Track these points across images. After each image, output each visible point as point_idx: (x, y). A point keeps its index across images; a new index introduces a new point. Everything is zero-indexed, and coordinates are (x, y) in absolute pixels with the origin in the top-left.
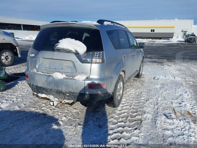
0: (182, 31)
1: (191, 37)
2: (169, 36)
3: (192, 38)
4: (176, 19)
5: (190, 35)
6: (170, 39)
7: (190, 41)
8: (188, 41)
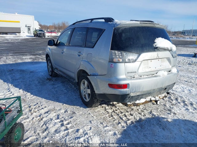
0: (26, 26)
1: (40, 32)
2: (17, 31)
3: (42, 33)
4: (16, 13)
5: (38, 31)
6: (17, 34)
7: (40, 36)
8: (39, 36)
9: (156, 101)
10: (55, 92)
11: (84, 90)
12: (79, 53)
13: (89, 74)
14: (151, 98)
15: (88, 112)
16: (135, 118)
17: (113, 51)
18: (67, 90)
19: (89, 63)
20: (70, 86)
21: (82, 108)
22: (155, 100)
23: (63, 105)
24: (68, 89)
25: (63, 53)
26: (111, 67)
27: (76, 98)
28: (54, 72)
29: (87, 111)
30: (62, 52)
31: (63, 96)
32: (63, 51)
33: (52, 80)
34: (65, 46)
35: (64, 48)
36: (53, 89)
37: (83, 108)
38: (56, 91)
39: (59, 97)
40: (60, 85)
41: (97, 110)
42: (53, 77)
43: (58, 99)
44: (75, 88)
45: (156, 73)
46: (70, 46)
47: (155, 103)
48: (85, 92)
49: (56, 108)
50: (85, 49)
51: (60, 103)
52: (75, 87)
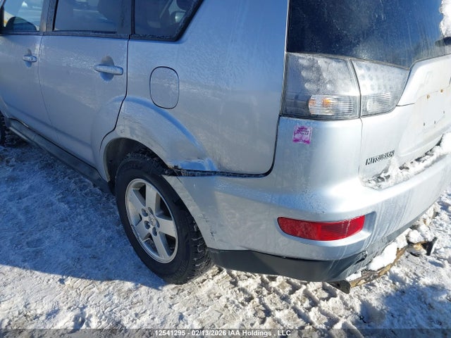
9: (428, 246)
10: (21, 217)
11: (145, 219)
12: (104, 64)
13: (170, 164)
14: (407, 236)
15: (175, 308)
16: (345, 304)
17: (304, 59)
18: (68, 203)
19: (166, 116)
20: (75, 183)
21: (144, 289)
22: (422, 240)
23: (62, 281)
24: (71, 199)
25: (30, 63)
26: (296, 140)
27: (109, 240)
28: (8, 130)
29: (169, 302)
30: (29, 58)
31: (56, 235)
32: (30, 55)
33: (8, 162)
34: (38, 33)
35: (34, 42)
36: (10, 204)
37: (150, 286)
38: (27, 211)
39: (39, 241)
40: (37, 179)
41: (203, 292)
42: (9, 146)
43: (37, 253)
44: (98, 190)
45: (439, 144)
46: (60, 33)
47: (424, 252)
48: (148, 227)
49: (33, 306)
50: (134, 45)
51: (50, 272)
52: (95, 186)
